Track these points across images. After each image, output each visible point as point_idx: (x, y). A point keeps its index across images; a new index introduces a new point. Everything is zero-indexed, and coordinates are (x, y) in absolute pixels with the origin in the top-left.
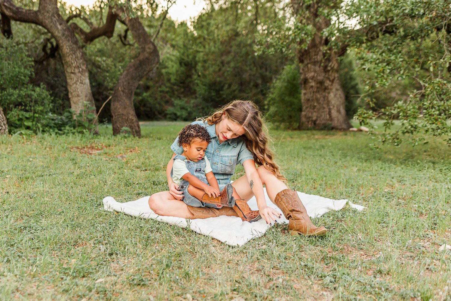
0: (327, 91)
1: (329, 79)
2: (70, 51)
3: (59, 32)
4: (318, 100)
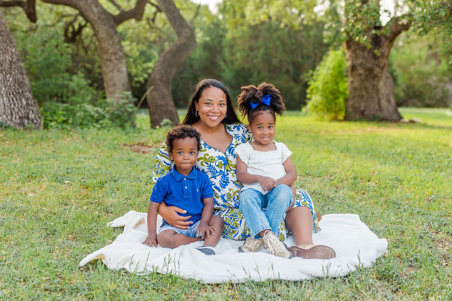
0: (376, 79)
1: (378, 66)
3: (94, 15)
4: (366, 89)
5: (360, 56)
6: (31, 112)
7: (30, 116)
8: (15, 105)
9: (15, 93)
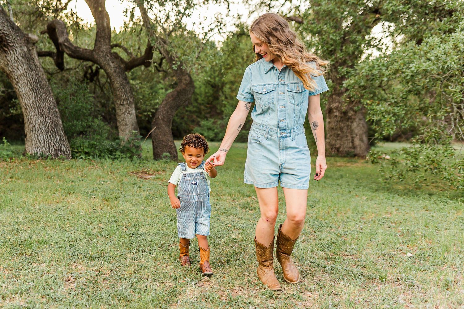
0: (350, 120)
1: (352, 109)
2: (120, 86)
3: (111, 70)
4: (341, 129)
5: (336, 101)
6: (63, 146)
7: (62, 149)
8: (51, 141)
9: (52, 132)
